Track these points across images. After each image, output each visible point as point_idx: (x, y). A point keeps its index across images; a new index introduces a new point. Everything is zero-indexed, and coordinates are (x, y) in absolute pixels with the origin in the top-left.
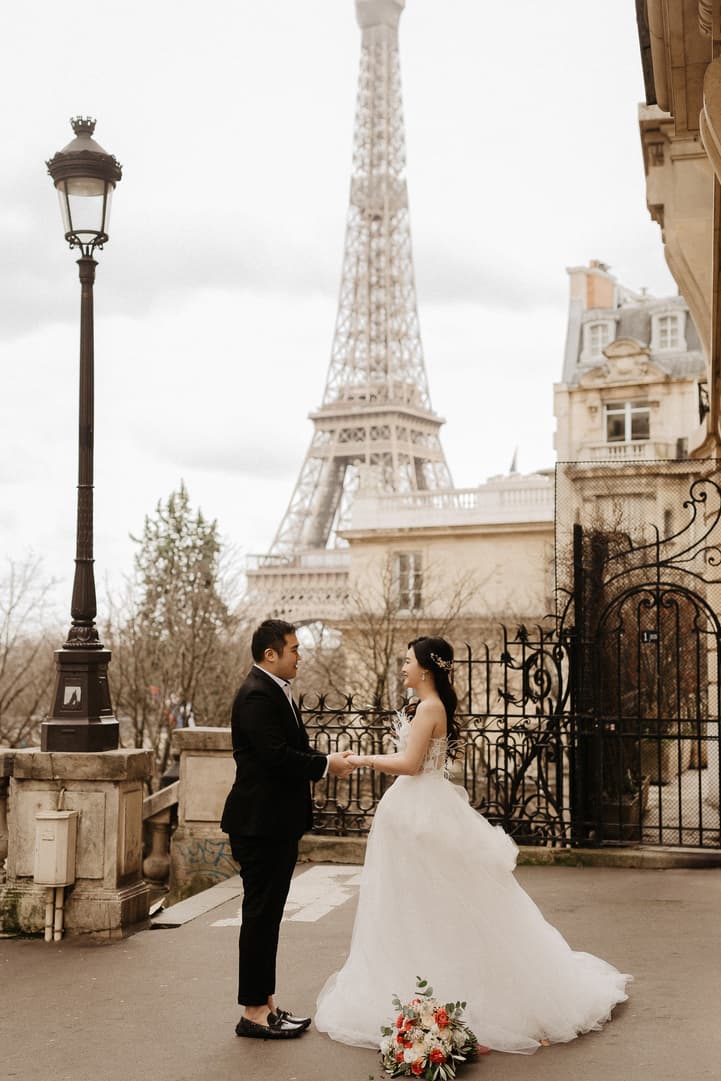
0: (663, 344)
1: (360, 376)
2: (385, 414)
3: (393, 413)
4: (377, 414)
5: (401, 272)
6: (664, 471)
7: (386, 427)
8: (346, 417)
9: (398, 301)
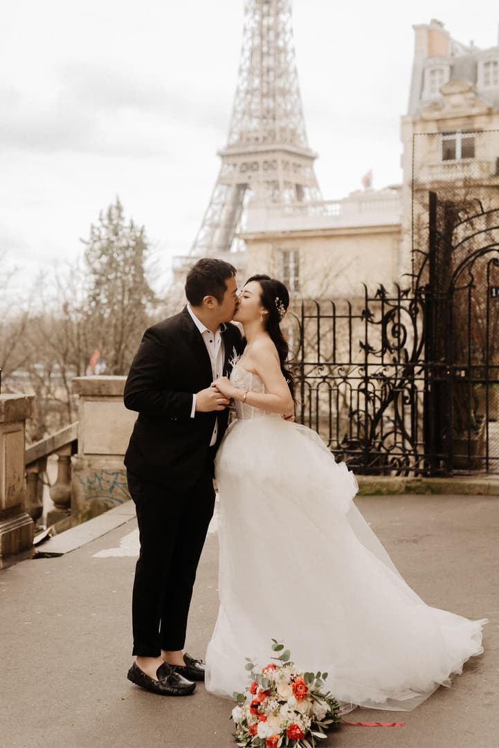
0: (487, 83)
1: (255, 124)
2: (274, 151)
3: (279, 151)
4: (267, 152)
5: (285, 44)
6: (486, 183)
7: (275, 161)
8: (245, 154)
9: (283, 65)
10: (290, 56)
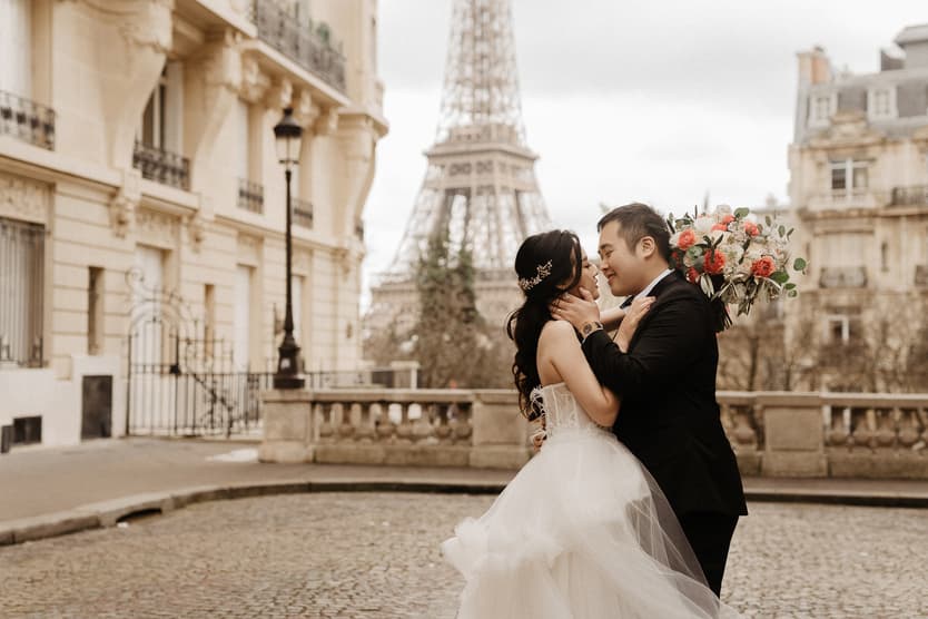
2: (489, 151)
3: (496, 151)
4: (481, 152)
5: (502, 26)
7: (490, 163)
8: (455, 154)
9: (499, 52)
10: (507, 41)
